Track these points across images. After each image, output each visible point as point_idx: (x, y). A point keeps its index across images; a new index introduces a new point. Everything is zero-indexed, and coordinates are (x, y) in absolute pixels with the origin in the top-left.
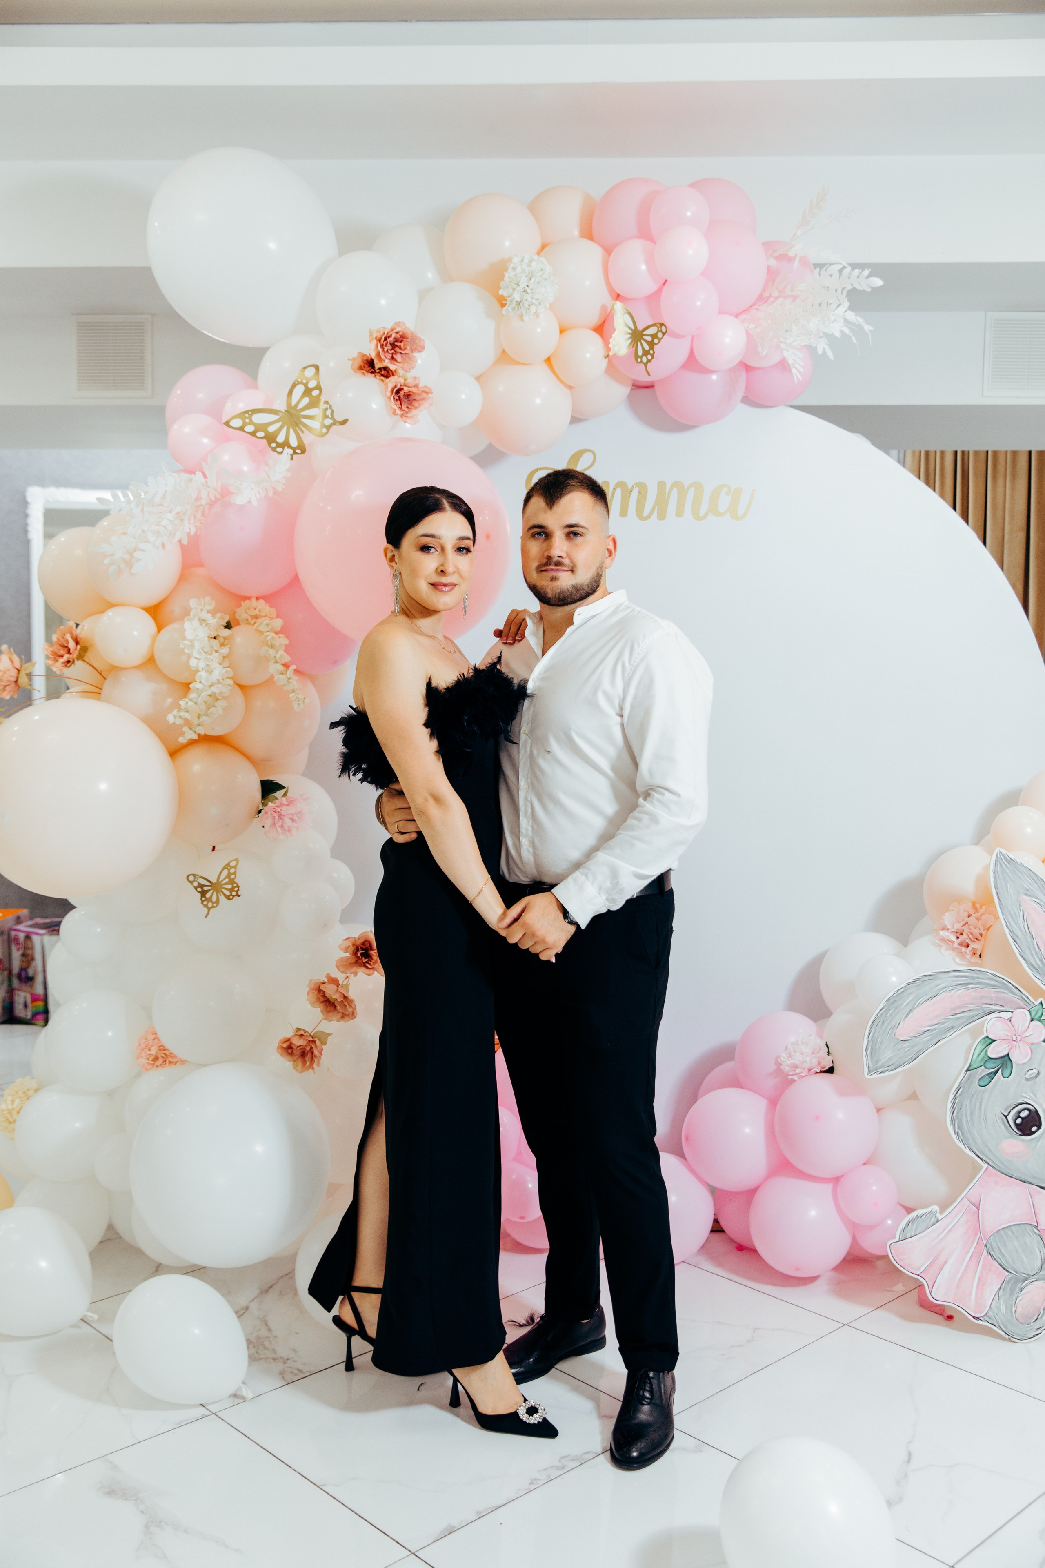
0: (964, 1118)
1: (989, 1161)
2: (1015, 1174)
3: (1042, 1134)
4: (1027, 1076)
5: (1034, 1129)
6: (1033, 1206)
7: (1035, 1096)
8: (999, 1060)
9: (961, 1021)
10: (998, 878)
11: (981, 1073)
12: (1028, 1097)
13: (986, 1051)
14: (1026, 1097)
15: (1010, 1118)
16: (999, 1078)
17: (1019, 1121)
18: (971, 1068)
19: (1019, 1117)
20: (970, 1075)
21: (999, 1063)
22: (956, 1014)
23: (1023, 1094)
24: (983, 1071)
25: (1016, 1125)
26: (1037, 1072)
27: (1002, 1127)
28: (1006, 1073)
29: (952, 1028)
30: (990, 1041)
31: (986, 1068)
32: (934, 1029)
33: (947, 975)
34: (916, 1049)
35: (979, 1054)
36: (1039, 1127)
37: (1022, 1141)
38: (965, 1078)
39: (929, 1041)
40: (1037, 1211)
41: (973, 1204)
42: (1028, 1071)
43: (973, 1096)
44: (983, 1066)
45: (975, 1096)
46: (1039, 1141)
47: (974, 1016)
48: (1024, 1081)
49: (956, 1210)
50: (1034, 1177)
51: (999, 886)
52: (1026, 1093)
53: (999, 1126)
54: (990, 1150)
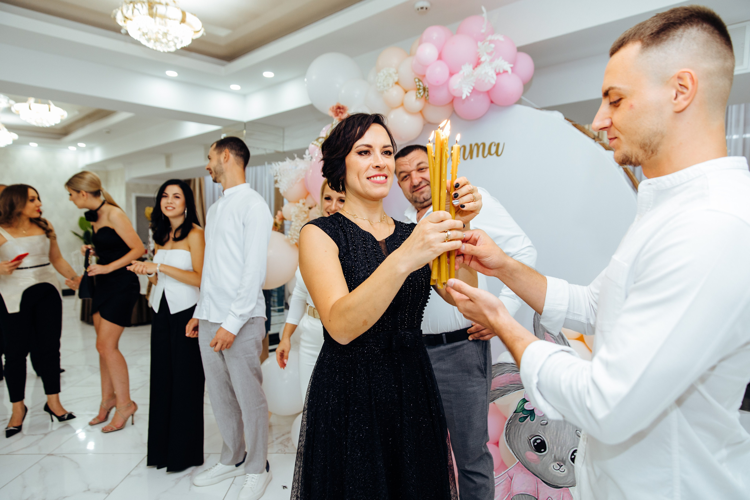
0: (511, 435)
1: (520, 459)
2: (531, 470)
3: (546, 454)
4: (541, 423)
5: (543, 450)
6: (537, 488)
7: (545, 434)
8: (529, 411)
9: (513, 388)
10: (535, 323)
11: (520, 415)
12: (541, 433)
13: (524, 405)
14: (540, 433)
15: (532, 441)
16: (528, 421)
17: (536, 444)
18: (516, 412)
19: (536, 442)
20: (515, 415)
21: (529, 413)
22: (511, 384)
23: (539, 431)
24: (521, 415)
25: (534, 446)
26: (546, 423)
27: (528, 444)
28: (532, 419)
29: (509, 390)
30: (525, 401)
31: (523, 413)
32: (502, 389)
33: (509, 365)
34: (494, 396)
35: (520, 406)
36: (545, 450)
37: (537, 454)
38: (513, 416)
39: (499, 394)
40: (539, 491)
41: (510, 477)
42: (542, 420)
43: (516, 425)
44: (521, 413)
45: (517, 426)
46: (544, 457)
47: (520, 387)
48: (540, 425)
49: (502, 477)
50: (540, 474)
51: (536, 326)
52: (540, 431)
53: (526, 444)
54: (521, 454)
